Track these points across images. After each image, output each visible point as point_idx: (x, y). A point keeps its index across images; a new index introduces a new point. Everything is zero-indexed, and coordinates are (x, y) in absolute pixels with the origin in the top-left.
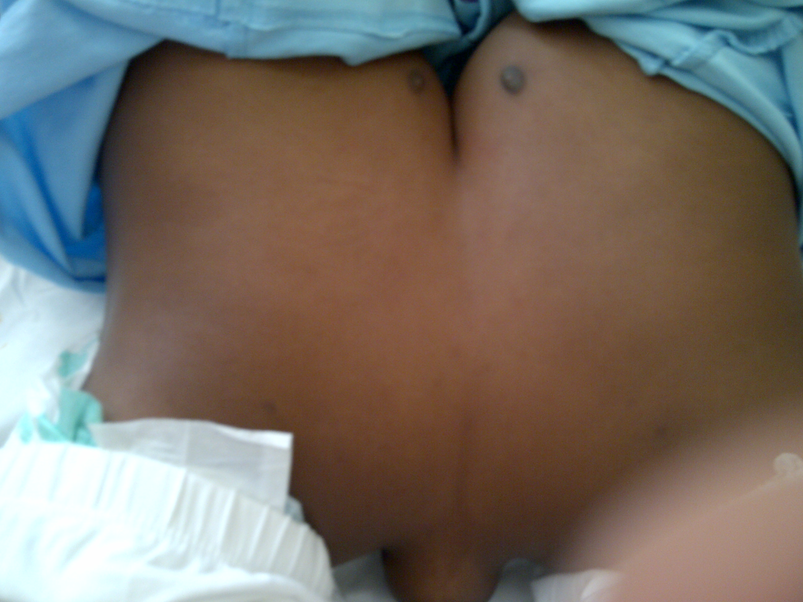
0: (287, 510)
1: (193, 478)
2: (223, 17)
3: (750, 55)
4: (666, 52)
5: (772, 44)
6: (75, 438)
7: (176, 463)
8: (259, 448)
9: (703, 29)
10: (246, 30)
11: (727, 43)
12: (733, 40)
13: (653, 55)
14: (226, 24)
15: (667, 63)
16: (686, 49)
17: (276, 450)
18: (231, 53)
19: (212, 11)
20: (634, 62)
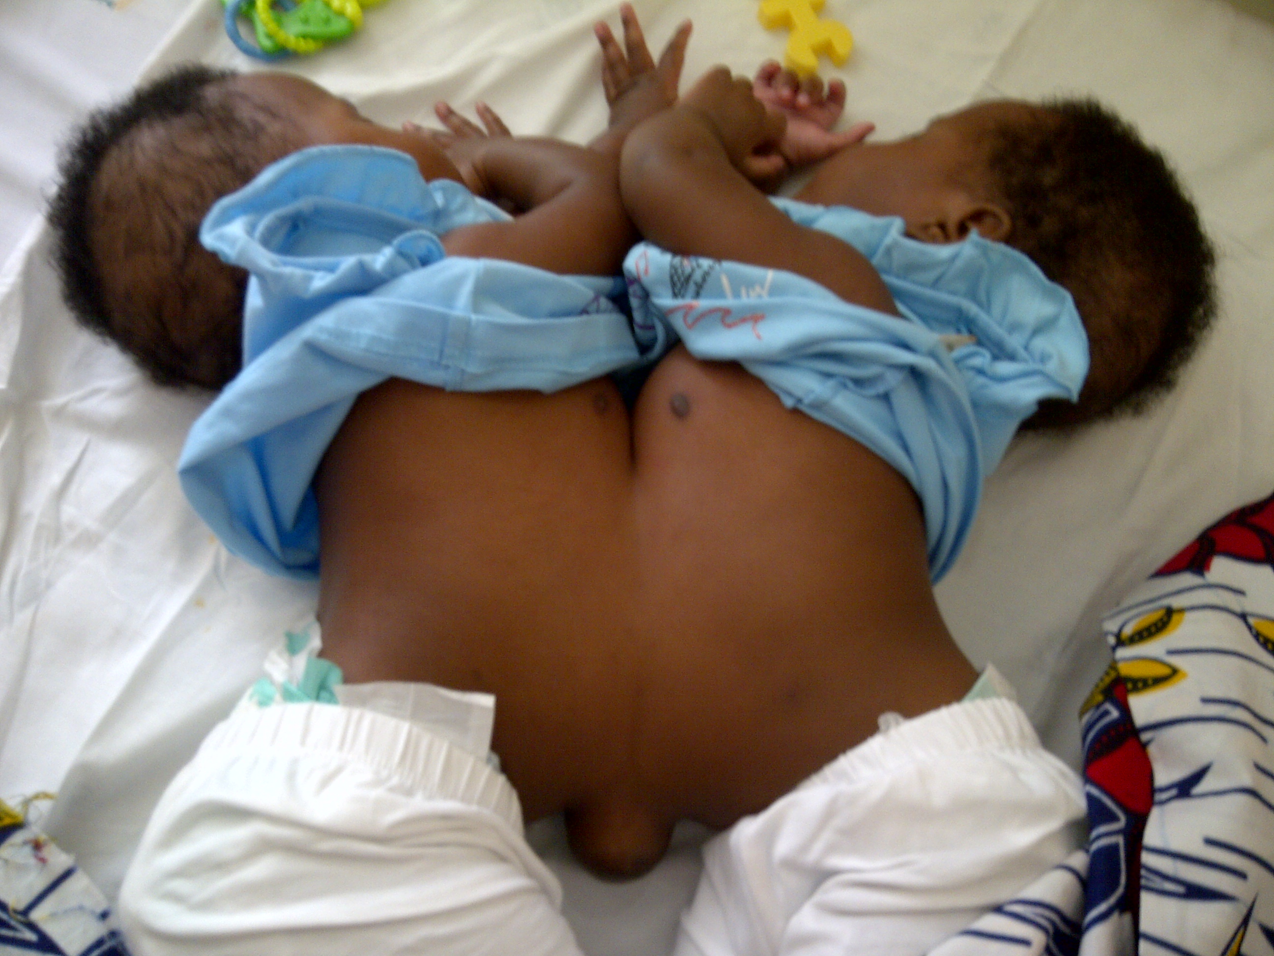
0: (489, 760)
1: (415, 730)
2: (444, 362)
3: (864, 397)
4: (799, 393)
5: (881, 389)
6: (318, 698)
7: (403, 717)
8: (469, 707)
9: (828, 375)
10: (463, 372)
11: (845, 386)
12: (850, 385)
13: (790, 394)
14: (447, 367)
15: (800, 401)
16: (812, 391)
17: (483, 708)
18: (449, 388)
19: (436, 358)
20: (776, 398)
